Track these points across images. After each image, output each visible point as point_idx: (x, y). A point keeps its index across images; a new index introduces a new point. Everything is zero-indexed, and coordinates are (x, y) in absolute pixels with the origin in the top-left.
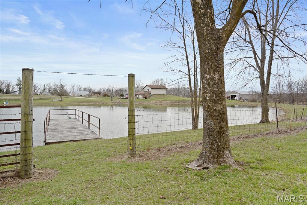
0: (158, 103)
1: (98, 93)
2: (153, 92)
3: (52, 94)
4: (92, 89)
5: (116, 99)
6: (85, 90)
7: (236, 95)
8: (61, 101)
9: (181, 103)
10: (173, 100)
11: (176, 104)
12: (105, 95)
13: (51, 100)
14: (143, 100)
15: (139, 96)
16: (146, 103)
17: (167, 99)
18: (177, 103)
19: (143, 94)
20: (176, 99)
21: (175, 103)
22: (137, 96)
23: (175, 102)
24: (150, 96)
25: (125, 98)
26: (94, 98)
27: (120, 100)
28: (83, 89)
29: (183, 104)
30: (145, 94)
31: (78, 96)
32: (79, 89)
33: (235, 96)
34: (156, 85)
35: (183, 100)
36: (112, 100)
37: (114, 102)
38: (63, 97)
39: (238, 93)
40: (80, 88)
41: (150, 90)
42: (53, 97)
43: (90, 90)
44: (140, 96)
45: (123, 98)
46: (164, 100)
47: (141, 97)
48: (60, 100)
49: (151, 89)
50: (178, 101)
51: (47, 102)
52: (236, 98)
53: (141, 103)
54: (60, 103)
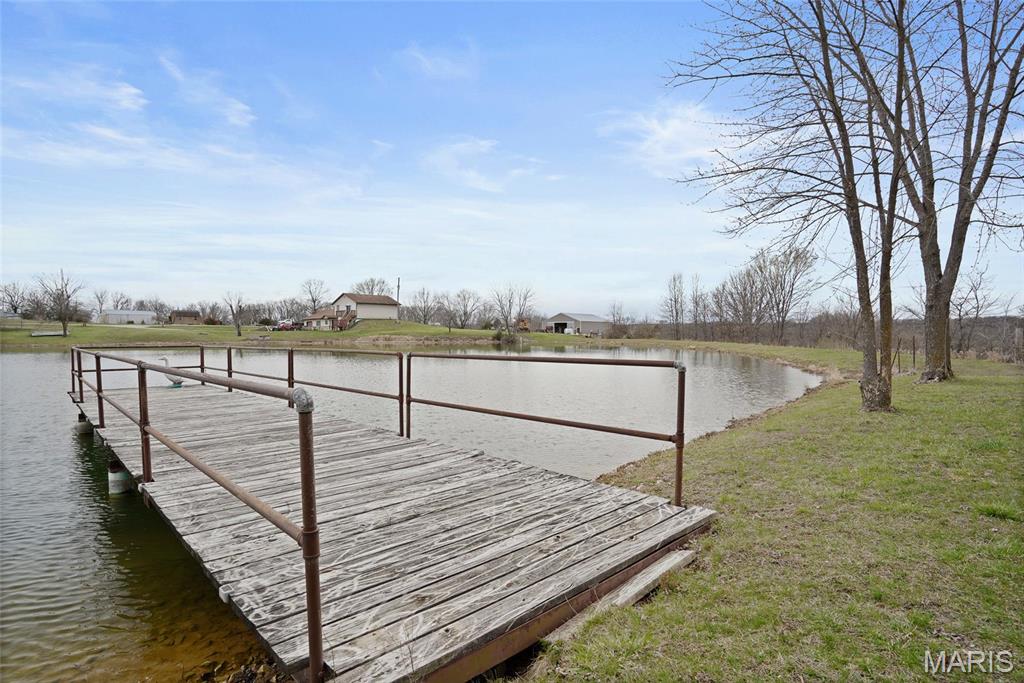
0: (381, 342)
1: (190, 315)
2: (363, 313)
3: (26, 316)
4: (167, 304)
5: (251, 331)
6: (141, 306)
7: (566, 324)
8: (65, 335)
9: (443, 342)
10: (422, 335)
11: (429, 342)
12: (211, 322)
13: (27, 333)
14: (335, 335)
15: (319, 323)
16: (344, 341)
17: (403, 331)
18: (434, 342)
19: (333, 319)
20: (430, 332)
21: (426, 342)
22: (314, 324)
23: (427, 339)
24: (355, 324)
25: (279, 330)
26: (176, 329)
27: (264, 333)
28: (133, 304)
29: (448, 342)
30: (339, 318)
31: (120, 323)
32: (123, 304)
33: (564, 326)
34: (367, 293)
35: (447, 334)
36: (240, 334)
37: (247, 339)
38: (71, 325)
39: (572, 319)
40: (123, 300)
41: (353, 307)
42: (29, 324)
43: (159, 308)
44: (323, 323)
45: (274, 330)
46: (395, 334)
47: (325, 325)
48: (62, 333)
49: (358, 303)
50: (434, 335)
51: (12, 338)
52: (566, 330)
53: (331, 343)
54: (62, 341)
